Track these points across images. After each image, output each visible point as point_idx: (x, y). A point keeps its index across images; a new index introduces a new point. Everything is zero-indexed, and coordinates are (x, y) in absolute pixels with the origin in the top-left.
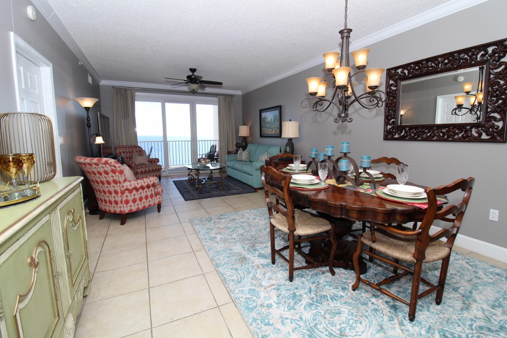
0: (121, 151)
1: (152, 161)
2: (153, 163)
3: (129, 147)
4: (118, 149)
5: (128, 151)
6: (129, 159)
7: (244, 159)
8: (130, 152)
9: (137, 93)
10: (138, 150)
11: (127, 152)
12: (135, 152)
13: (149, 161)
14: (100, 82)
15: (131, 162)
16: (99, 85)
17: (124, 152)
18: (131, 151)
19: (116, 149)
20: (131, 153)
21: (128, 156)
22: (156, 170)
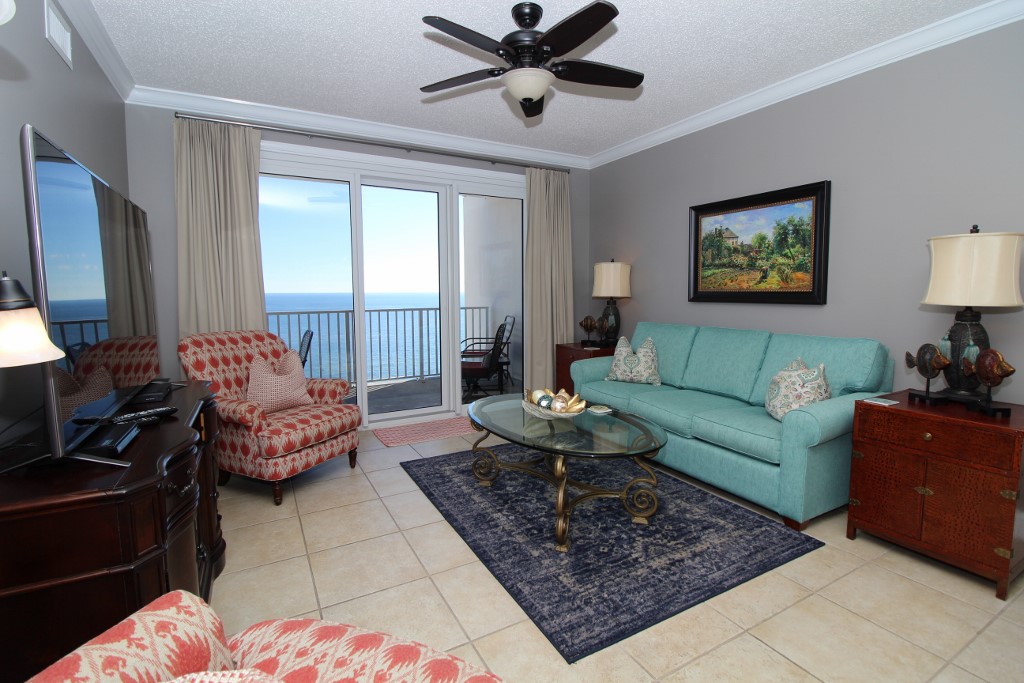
0: (205, 357)
1: (322, 393)
2: (327, 397)
3: (234, 341)
4: (192, 349)
5: (230, 355)
6: (234, 387)
7: (646, 375)
8: (238, 360)
9: (266, 145)
10: (268, 350)
11: (226, 361)
12: (257, 356)
13: (311, 392)
14: (127, 96)
15: (243, 408)
16: (123, 104)
17: (214, 362)
18: (242, 354)
19: (182, 348)
20: (245, 363)
21: (231, 376)
22: (343, 427)
